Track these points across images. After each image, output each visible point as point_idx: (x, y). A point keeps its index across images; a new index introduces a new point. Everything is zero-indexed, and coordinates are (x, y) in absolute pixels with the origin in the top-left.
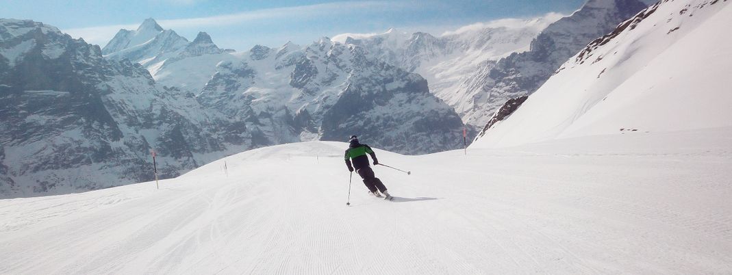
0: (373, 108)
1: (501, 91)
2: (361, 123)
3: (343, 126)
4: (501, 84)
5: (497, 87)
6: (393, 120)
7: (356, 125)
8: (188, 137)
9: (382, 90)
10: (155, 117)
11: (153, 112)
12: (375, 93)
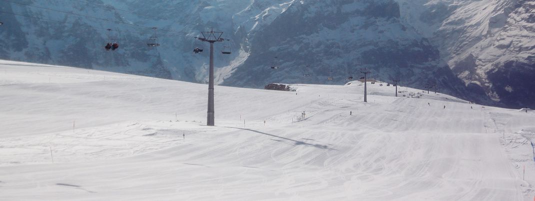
0: (317, 32)
1: (518, 19)
2: (296, 47)
3: (274, 48)
4: (521, 9)
5: (516, 13)
6: (338, 47)
7: (289, 50)
8: (94, 50)
9: (335, 12)
10: (66, 29)
11: (66, 24)
12: (326, 14)
